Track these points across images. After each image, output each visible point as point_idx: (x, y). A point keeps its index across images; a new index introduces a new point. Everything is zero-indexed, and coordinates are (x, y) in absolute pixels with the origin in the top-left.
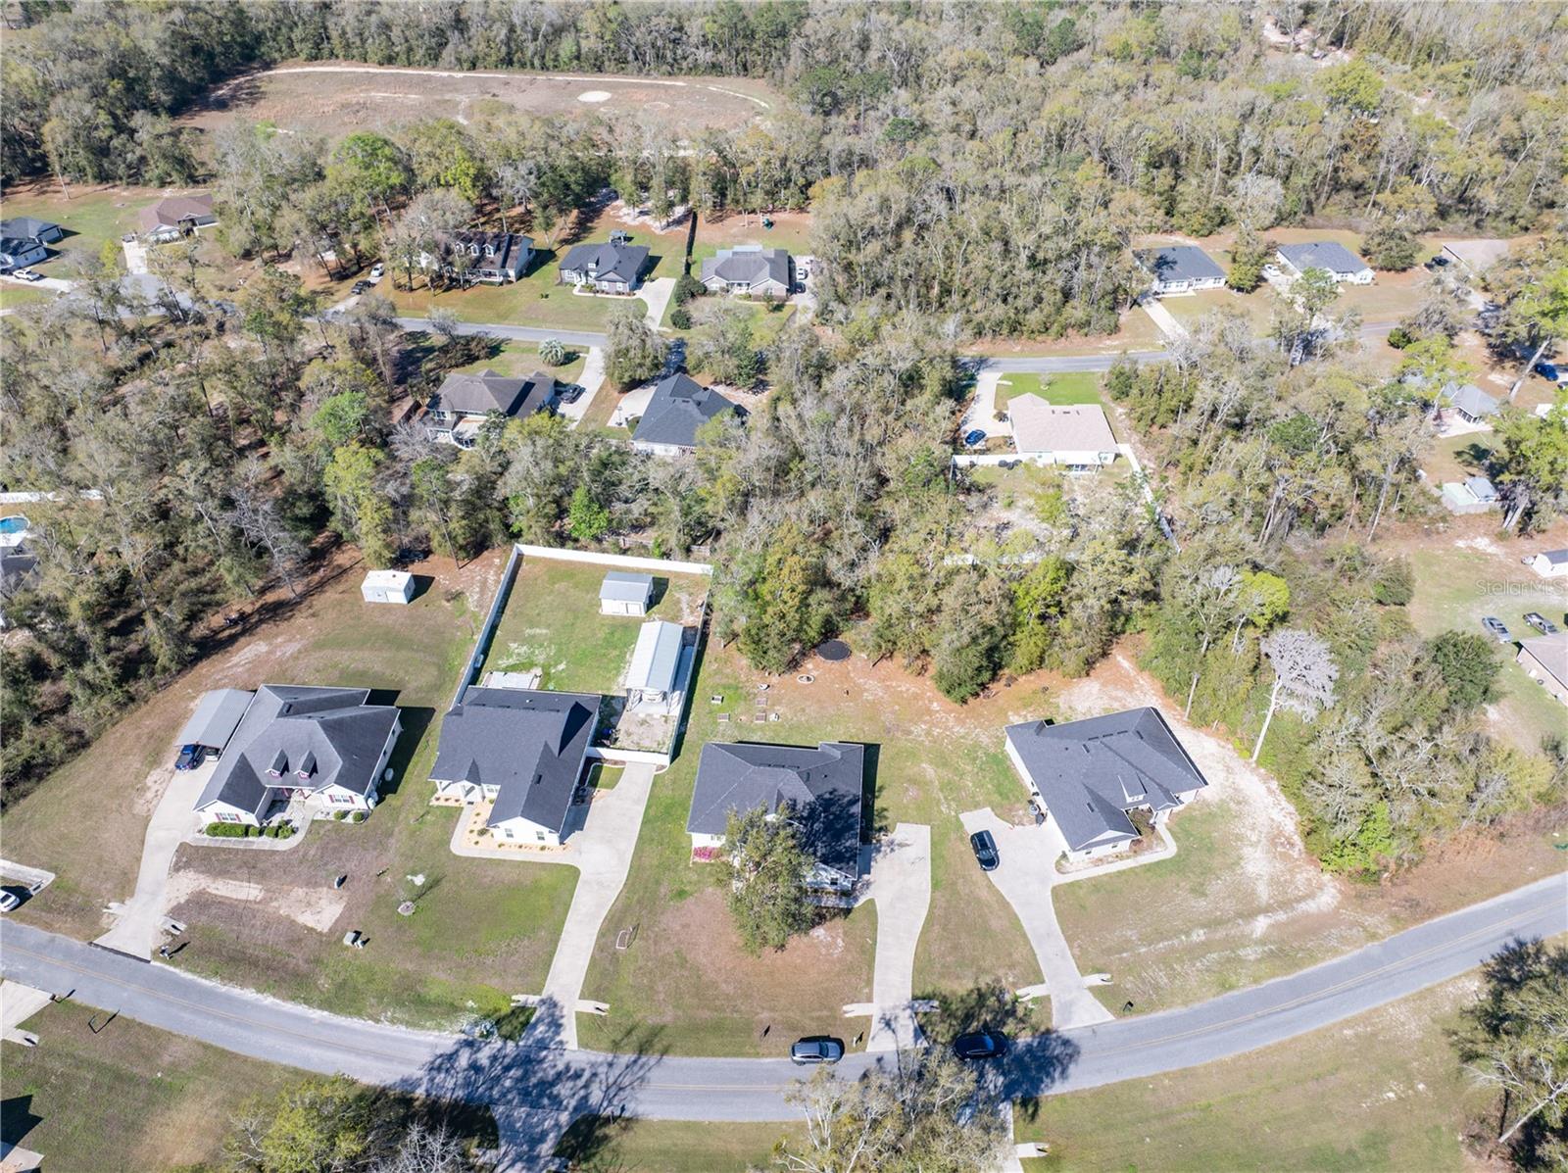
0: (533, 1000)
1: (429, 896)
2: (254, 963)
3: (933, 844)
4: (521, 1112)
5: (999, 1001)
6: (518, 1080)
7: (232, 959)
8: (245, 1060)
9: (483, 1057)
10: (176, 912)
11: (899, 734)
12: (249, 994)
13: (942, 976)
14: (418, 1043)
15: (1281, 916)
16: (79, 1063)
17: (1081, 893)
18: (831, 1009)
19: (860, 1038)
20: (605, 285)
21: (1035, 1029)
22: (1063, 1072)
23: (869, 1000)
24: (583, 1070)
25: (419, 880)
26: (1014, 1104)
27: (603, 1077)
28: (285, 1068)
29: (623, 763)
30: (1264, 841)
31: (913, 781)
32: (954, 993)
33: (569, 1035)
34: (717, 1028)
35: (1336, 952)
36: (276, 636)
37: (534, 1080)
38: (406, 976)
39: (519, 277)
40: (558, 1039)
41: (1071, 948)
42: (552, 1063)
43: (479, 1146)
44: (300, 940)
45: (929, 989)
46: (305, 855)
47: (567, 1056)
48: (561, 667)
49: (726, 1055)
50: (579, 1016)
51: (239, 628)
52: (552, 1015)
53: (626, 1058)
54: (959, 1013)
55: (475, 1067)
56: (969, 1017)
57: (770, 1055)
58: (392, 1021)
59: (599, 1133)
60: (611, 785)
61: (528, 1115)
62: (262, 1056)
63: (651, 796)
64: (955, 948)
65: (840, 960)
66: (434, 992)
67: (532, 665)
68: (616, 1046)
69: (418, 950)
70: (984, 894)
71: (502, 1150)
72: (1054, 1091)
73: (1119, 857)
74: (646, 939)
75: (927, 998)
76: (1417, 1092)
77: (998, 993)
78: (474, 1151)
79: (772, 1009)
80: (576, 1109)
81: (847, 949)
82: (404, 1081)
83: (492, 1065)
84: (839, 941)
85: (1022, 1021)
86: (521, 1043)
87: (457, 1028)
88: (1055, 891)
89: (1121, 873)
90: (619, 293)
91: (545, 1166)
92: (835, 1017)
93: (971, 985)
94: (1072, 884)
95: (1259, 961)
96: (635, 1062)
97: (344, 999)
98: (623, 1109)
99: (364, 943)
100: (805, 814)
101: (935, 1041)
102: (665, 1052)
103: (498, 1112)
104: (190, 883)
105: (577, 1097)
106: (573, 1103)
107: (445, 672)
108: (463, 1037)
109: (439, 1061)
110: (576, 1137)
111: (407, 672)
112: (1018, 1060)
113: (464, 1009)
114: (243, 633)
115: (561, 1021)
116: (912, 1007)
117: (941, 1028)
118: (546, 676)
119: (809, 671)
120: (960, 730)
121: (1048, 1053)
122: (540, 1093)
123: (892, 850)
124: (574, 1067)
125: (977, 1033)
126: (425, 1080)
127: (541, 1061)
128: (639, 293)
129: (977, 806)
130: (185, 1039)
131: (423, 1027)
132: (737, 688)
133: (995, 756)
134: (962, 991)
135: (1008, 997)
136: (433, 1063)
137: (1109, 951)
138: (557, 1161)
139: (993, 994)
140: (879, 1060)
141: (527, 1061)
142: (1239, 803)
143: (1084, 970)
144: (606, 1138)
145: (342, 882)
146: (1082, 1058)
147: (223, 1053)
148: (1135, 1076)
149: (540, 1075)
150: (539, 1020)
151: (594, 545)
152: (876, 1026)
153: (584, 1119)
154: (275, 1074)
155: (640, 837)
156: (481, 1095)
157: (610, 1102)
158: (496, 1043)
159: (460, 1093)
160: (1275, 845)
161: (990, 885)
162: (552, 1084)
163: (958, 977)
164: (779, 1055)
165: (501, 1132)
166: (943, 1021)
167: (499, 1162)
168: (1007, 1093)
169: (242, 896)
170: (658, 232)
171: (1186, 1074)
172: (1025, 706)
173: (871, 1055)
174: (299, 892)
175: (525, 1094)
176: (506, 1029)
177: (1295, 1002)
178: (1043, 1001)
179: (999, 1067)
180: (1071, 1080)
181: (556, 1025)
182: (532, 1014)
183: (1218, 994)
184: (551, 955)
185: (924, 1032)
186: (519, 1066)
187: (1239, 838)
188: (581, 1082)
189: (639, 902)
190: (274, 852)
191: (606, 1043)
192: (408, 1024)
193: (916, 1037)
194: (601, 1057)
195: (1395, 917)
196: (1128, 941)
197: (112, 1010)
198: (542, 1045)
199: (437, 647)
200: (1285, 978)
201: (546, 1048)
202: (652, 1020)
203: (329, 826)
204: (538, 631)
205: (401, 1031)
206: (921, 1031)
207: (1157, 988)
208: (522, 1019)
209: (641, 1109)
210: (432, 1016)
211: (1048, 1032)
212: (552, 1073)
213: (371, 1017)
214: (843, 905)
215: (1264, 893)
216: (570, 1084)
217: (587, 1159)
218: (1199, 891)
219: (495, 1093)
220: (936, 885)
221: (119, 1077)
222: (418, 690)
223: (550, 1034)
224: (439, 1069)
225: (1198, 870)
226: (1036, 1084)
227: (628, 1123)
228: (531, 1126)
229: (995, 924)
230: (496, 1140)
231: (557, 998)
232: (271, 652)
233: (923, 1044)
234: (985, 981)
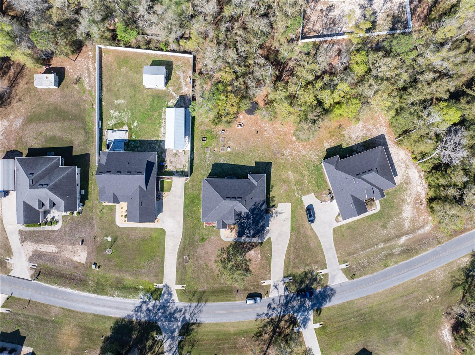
0: (160, 286)
1: (115, 245)
2: (66, 278)
3: (292, 211)
4: (166, 323)
5: (312, 275)
6: (163, 313)
7: (58, 276)
8: (77, 312)
10: (31, 260)
11: (279, 156)
12: (69, 290)
13: (294, 268)
14: (128, 303)
15: (411, 236)
16: (28, 317)
17: (343, 230)
18: (257, 282)
19: (267, 293)
21: (323, 286)
22: (330, 300)
23: (270, 279)
24: (182, 309)
25: (109, 239)
26: (314, 311)
27: (188, 310)
28: (91, 314)
30: (412, 201)
31: (284, 181)
32: (297, 273)
33: (175, 297)
34: (221, 291)
35: (425, 250)
36: (9, 115)
37: (167, 313)
38: (117, 278)
40: (172, 299)
41: (337, 253)
42: (172, 307)
43: (156, 334)
44: (77, 267)
45: (289, 273)
46: (65, 231)
47: (176, 305)
48: (136, 124)
49: (225, 301)
50: (177, 290)
52: (168, 291)
53: (195, 304)
54: (298, 281)
55: (148, 310)
56: (302, 282)
57: (239, 300)
58: (118, 296)
59: (191, 328)
60: (169, 190)
61: (168, 324)
62: (82, 311)
63: (185, 194)
64: (298, 256)
65: (260, 263)
66: (128, 284)
67: (123, 124)
68: (190, 300)
69: (117, 268)
70: (309, 232)
71: (164, 335)
72: (327, 305)
74: (194, 259)
75: (289, 276)
76: (436, 299)
77: (311, 272)
78: (155, 335)
80: (182, 321)
81: (262, 259)
82: (128, 316)
83: (153, 309)
84: (259, 255)
85: (319, 283)
86: (161, 301)
87: (139, 297)
88: (335, 231)
91: (177, 339)
92: (258, 285)
93: (303, 270)
94: (340, 227)
95: (399, 254)
96: (197, 305)
98: (196, 320)
99: (99, 267)
100: (245, 216)
101: (291, 292)
102: (206, 301)
103: (159, 323)
104: (30, 247)
105: (182, 317)
106: (181, 319)
107: (87, 132)
108: (142, 300)
109: (137, 309)
110: (184, 330)
111: (72, 135)
112: (317, 297)
113: (140, 289)
115: (172, 293)
116: (283, 280)
117: (293, 287)
118: (130, 130)
119: (241, 120)
120: (304, 152)
121: (326, 294)
122: (170, 317)
123: (277, 216)
124: (179, 308)
125: (304, 288)
126: (135, 315)
127: (168, 307)
129: (308, 192)
130: (56, 307)
131: (128, 298)
132: (211, 132)
133: (317, 166)
134: (300, 273)
135: (314, 273)
136: (135, 309)
137: (350, 254)
138: (180, 337)
139: (310, 272)
140: (273, 299)
141: (164, 307)
142: (407, 184)
143: (341, 262)
144: (193, 329)
145: (83, 241)
146: (336, 295)
147: (70, 311)
148: (352, 299)
149: (169, 311)
150: (164, 293)
152: (272, 288)
153: (185, 324)
154: (88, 316)
155: (184, 214)
156: (153, 318)
157: (192, 318)
158: (153, 302)
159: (146, 318)
160: (416, 204)
161: (312, 229)
162: (174, 314)
163: (299, 268)
164: (242, 300)
165: (162, 330)
166: (293, 285)
167: (164, 339)
168: (312, 308)
169: (51, 251)
171: (368, 297)
172: (331, 138)
173: (270, 298)
174: (69, 248)
175: (166, 317)
176: (155, 296)
177: (407, 270)
178: (326, 275)
179: (310, 299)
180: (332, 302)
181: (170, 294)
182: (162, 291)
183: (383, 269)
184: (163, 267)
185: (287, 289)
186: (162, 309)
187: (404, 201)
188: (182, 313)
189: (188, 243)
191: (187, 300)
192: (123, 297)
193: (285, 291)
194: (187, 304)
196: (357, 249)
197: (28, 299)
198: (167, 301)
199: (80, 116)
200: (406, 261)
201: (169, 302)
202: (200, 289)
204: (120, 101)
205: (122, 300)
206: (286, 289)
207: (364, 267)
208: (159, 293)
209: (202, 320)
210: (130, 293)
211: (327, 286)
212: (173, 310)
213: (111, 295)
214: (260, 241)
215: (407, 225)
216: (179, 314)
217: (189, 335)
218: (384, 227)
219: (157, 317)
220: (292, 230)
221: (42, 320)
222: (80, 145)
223: (169, 297)
224: (138, 311)
225: (386, 217)
226: (321, 304)
227: (199, 324)
228: (170, 327)
229: (312, 245)
230: (161, 332)
231: (168, 284)
232: (10, 126)
233: (287, 293)
234: (308, 269)
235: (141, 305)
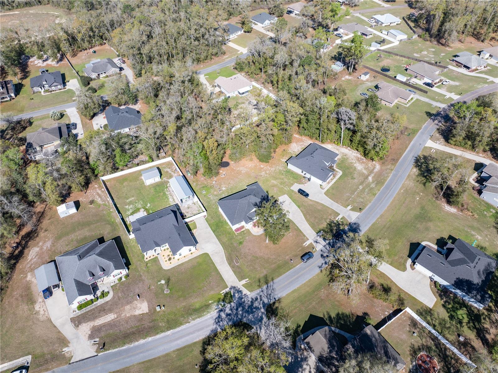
0: (227, 290)
1: (170, 284)
2: (133, 333)
3: (290, 198)
4: (251, 316)
6: (243, 310)
7: (125, 337)
8: (159, 358)
9: (228, 311)
10: (91, 337)
11: (259, 177)
12: (142, 341)
13: (318, 225)
14: (206, 320)
15: (373, 175)
17: (331, 191)
18: (301, 247)
19: (313, 248)
20: (53, 88)
21: (347, 225)
22: (359, 230)
23: (308, 239)
24: (257, 297)
25: (163, 282)
27: (263, 295)
28: (174, 351)
29: (193, 220)
30: (357, 161)
31: (273, 186)
32: (324, 227)
33: (245, 291)
34: (279, 267)
35: (388, 177)
36: (38, 243)
37: (247, 308)
38: (185, 307)
39: (16, 96)
40: (243, 294)
41: (339, 204)
42: (247, 300)
43: (248, 331)
44: (142, 319)
45: (318, 230)
47: (250, 296)
48: (149, 205)
50: (243, 285)
51: (20, 248)
52: (236, 290)
53: (265, 287)
54: (329, 231)
55: (228, 315)
56: (331, 231)
57: (297, 265)
58: (194, 319)
59: (274, 308)
60: (195, 228)
61: (253, 316)
62: (164, 353)
63: (209, 225)
64: (315, 217)
66: (197, 306)
67: (139, 209)
68: (259, 286)
69: (182, 299)
70: (311, 203)
71: (255, 328)
73: (332, 179)
74: (242, 258)
75: (320, 232)
76: (422, 195)
77: (333, 222)
78: (248, 333)
79: (288, 255)
80: (264, 306)
82: (212, 331)
83: (232, 311)
85: (343, 225)
86: (235, 301)
87: (214, 309)
88: (325, 193)
89: (335, 183)
90: (60, 89)
92: (304, 248)
93: (326, 224)
94: (327, 190)
95: (376, 186)
96: (268, 287)
97: (172, 324)
98: (275, 299)
101: (329, 239)
102: (273, 280)
103: (245, 320)
104: (86, 328)
105: (261, 304)
106: (261, 306)
107: (113, 225)
108: (218, 310)
109: (217, 320)
110: (269, 312)
111: (99, 230)
113: (210, 304)
114: (24, 248)
115: (240, 290)
116: (318, 236)
117: (328, 236)
118: (146, 210)
119: (222, 173)
120: (273, 169)
121: (353, 228)
122: (251, 309)
123: (283, 204)
124: (254, 297)
125: (336, 232)
126: (218, 327)
127: (244, 302)
128: (67, 87)
129: (292, 184)
130: (133, 366)
131: (204, 315)
132: (206, 186)
133: (286, 171)
134: (325, 226)
135: (335, 222)
136: (215, 321)
137: (347, 200)
140: (322, 251)
141: (240, 304)
142: (346, 156)
143: (346, 207)
144: (277, 308)
146: (361, 225)
147: (150, 361)
148: (373, 222)
149: (247, 305)
150: (234, 293)
151: (125, 168)
152: (314, 244)
153: (268, 307)
154: (172, 355)
155: (216, 236)
156: (236, 320)
157: (271, 300)
158: (228, 306)
159: (230, 323)
160: (359, 161)
161: (311, 200)
162: (252, 305)
163: (322, 224)
164: (299, 264)
165: (250, 324)
166: (327, 234)
167: (257, 331)
169: (109, 320)
170: (56, 65)
171: (382, 216)
172: (283, 156)
173: (319, 251)
174: (128, 307)
175: (247, 312)
176: (227, 301)
177: (389, 191)
178: (343, 218)
180: (362, 230)
181: (240, 292)
182: (231, 293)
183: (374, 197)
184: (221, 276)
186: (240, 307)
187: (352, 163)
188: (259, 300)
189: (231, 251)
190: (107, 302)
191: (256, 287)
192: (199, 317)
193: (325, 241)
194: (258, 291)
195: (392, 164)
196: (348, 196)
198: (241, 298)
199: (102, 219)
200: (384, 187)
201: (242, 298)
202: (262, 275)
203: (118, 285)
204: (131, 199)
205: (198, 320)
206: (325, 239)
207: (362, 202)
208: (229, 296)
209: (279, 296)
210: (204, 311)
211: (350, 224)
212: (249, 303)
213: (186, 323)
215: (365, 172)
216: (257, 302)
217: (277, 315)
218: (353, 178)
219: (239, 317)
220: (299, 207)
222: (109, 233)
223: (240, 295)
224: (219, 322)
225: (349, 174)
227: (279, 301)
228: (256, 318)
229: (319, 208)
230: (251, 327)
231: (233, 285)
232: (41, 249)
233: (327, 242)
234: (328, 221)
235: (219, 315)
